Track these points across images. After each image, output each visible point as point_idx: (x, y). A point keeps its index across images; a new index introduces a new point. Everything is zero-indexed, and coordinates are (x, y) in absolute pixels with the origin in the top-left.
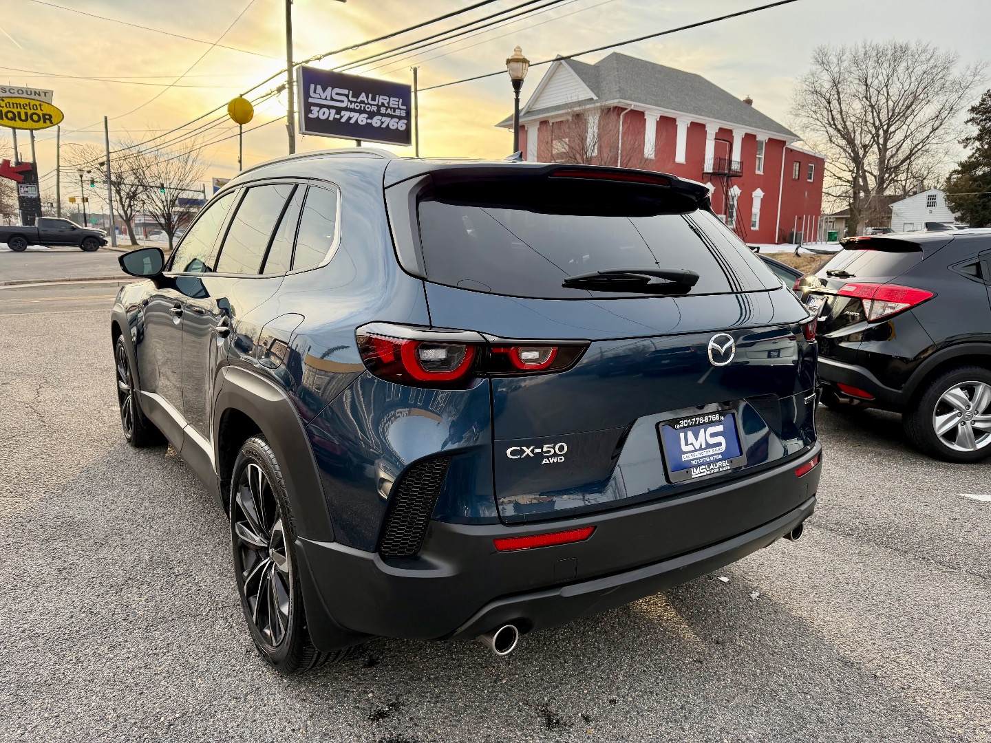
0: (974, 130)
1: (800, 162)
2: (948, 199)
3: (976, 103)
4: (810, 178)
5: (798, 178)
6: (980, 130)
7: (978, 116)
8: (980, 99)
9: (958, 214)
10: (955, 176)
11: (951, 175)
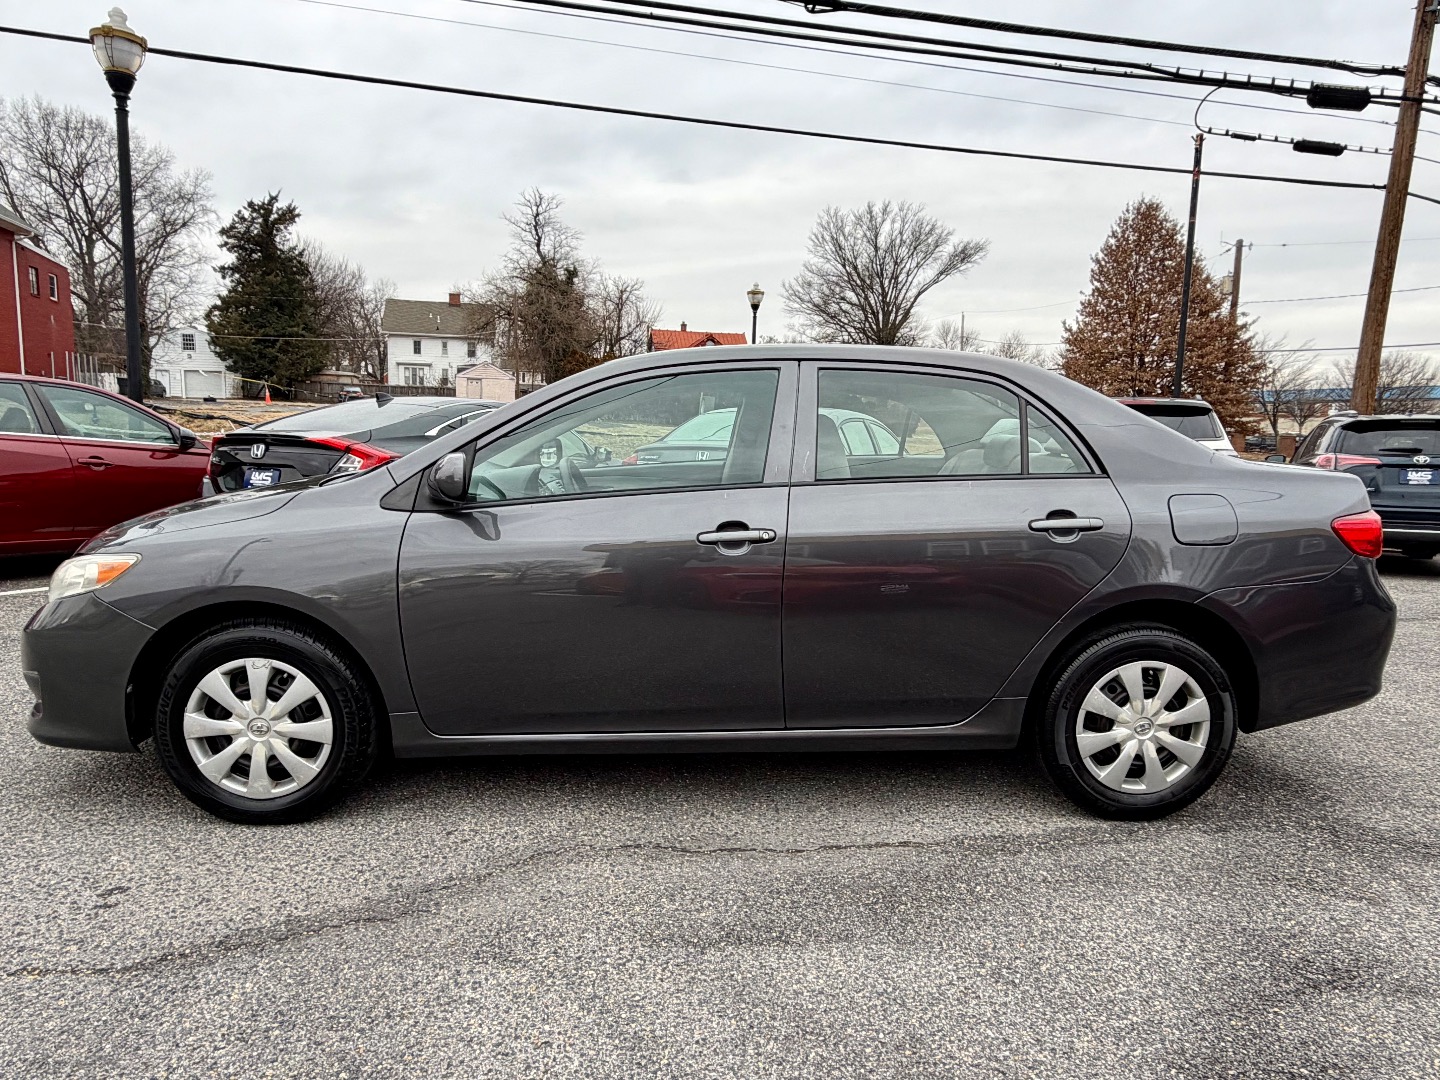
0: (230, 258)
1: (36, 270)
2: (213, 342)
3: (227, 224)
4: (53, 296)
5: (38, 294)
6: (238, 259)
7: (231, 241)
8: (231, 221)
9: (230, 362)
10: (217, 313)
11: (211, 312)
